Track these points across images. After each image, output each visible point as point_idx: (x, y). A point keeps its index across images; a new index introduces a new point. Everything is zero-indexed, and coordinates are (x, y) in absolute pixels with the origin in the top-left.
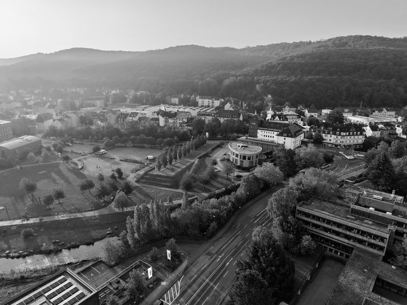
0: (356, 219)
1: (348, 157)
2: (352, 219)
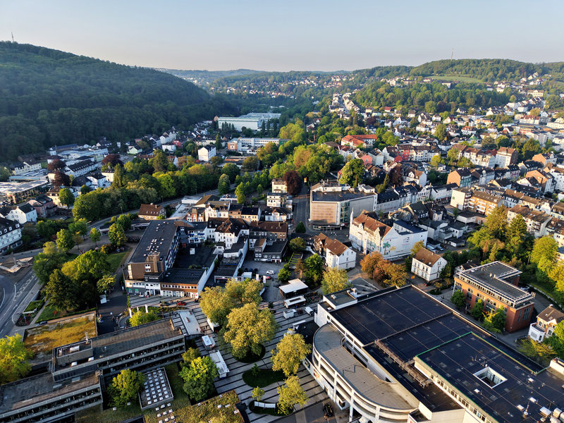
0: (64, 385)
1: (12, 270)
2: (60, 388)
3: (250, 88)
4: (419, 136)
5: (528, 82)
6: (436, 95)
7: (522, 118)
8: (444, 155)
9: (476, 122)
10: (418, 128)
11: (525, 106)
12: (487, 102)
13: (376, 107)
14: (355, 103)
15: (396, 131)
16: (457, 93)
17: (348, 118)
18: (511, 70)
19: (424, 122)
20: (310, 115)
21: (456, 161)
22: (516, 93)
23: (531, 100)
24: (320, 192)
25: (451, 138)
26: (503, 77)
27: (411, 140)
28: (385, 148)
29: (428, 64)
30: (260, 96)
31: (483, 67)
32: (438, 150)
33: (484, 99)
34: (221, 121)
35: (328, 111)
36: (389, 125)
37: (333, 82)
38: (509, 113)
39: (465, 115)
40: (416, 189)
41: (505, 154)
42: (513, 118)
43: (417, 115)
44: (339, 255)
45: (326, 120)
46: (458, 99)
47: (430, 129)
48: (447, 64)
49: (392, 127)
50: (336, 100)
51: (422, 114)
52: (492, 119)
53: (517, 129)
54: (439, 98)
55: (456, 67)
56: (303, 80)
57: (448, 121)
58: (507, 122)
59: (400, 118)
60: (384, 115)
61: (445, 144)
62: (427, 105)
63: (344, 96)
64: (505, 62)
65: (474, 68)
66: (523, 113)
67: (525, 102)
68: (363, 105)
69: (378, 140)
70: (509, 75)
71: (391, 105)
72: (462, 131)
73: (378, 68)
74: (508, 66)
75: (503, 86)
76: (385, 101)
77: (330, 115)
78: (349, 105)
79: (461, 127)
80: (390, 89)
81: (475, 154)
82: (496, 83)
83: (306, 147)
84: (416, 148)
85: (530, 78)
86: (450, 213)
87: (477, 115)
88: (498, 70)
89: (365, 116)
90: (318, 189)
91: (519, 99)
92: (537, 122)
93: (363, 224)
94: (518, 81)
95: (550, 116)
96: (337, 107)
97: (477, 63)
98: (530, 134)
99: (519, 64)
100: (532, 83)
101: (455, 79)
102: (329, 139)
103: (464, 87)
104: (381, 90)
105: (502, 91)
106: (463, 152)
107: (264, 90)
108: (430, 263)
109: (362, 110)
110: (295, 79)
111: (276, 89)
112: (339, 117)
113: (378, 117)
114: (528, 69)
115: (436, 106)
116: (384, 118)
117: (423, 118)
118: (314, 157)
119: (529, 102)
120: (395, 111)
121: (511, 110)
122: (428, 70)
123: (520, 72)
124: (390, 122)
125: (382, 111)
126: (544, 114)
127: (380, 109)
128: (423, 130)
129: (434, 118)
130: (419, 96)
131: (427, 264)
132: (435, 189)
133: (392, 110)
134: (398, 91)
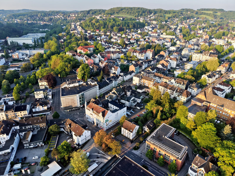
3: (28, 20)
4: (113, 45)
5: (150, 17)
6: (117, 24)
7: (151, 33)
8: (125, 54)
9: (135, 36)
10: (112, 40)
11: (151, 28)
12: (137, 26)
13: (92, 30)
14: (82, 27)
15: (103, 42)
16: (126, 22)
17: (80, 36)
18: (144, 12)
19: (114, 37)
20: (60, 35)
21: (131, 57)
22: (147, 22)
23: (153, 25)
24: (66, 88)
25: (127, 45)
26: (141, 15)
27: (110, 47)
28: (99, 54)
29: (112, 9)
30: (34, 24)
31: (134, 11)
32: (122, 52)
33: (136, 25)
34: (10, 40)
35: (70, 32)
36: (99, 39)
37: (71, 17)
38: (146, 31)
39: (130, 32)
40: (116, 77)
41: (150, 52)
42: (148, 33)
43: (111, 33)
44: (80, 136)
45: (69, 37)
46: (126, 25)
47: (117, 40)
48: (120, 9)
49: (101, 40)
50: (73, 26)
51: (113, 33)
52: (141, 34)
53: (151, 38)
54: (119, 25)
55: (123, 10)
56: (56, 16)
57: (124, 36)
58: (147, 36)
59: (103, 35)
60: (96, 33)
61: (125, 49)
62: (115, 28)
63: (77, 24)
64: (141, 8)
65: (130, 11)
66: (151, 31)
67: (151, 26)
68: (86, 29)
69: (95, 48)
70: (143, 14)
71: (98, 28)
72: (130, 41)
73: (91, 10)
74: (143, 10)
75: (142, 19)
76: (96, 27)
77: (71, 35)
78: (80, 29)
79: (130, 39)
80: (97, 21)
81: (138, 53)
82: (139, 18)
83: (57, 56)
84: (113, 52)
85: (151, 15)
86: (134, 89)
87: (135, 32)
88: (139, 12)
89: (88, 35)
90: (65, 86)
91: (149, 24)
92: (157, 35)
93: (92, 109)
94: (147, 17)
95: (161, 32)
96: (74, 30)
97: (131, 9)
98: (156, 41)
99: (147, 10)
100: (152, 18)
101: (124, 16)
102: (71, 49)
103: (128, 20)
104: (94, 21)
105: (142, 21)
106: (133, 53)
107: (36, 20)
108: (131, 130)
109: (86, 32)
110: (52, 15)
111: (42, 20)
112: (75, 35)
113: (94, 35)
114: (150, 12)
115: (118, 29)
116: (96, 35)
117: (113, 35)
118: (62, 63)
119: (152, 26)
120: (101, 31)
121: (147, 30)
122: (112, 12)
123: (147, 13)
124: (100, 38)
125: (95, 32)
126: (159, 31)
127: (94, 31)
128: (114, 41)
129: (118, 35)
130: (110, 24)
131: (130, 131)
132: (125, 75)
133: (100, 31)
134: (101, 22)
